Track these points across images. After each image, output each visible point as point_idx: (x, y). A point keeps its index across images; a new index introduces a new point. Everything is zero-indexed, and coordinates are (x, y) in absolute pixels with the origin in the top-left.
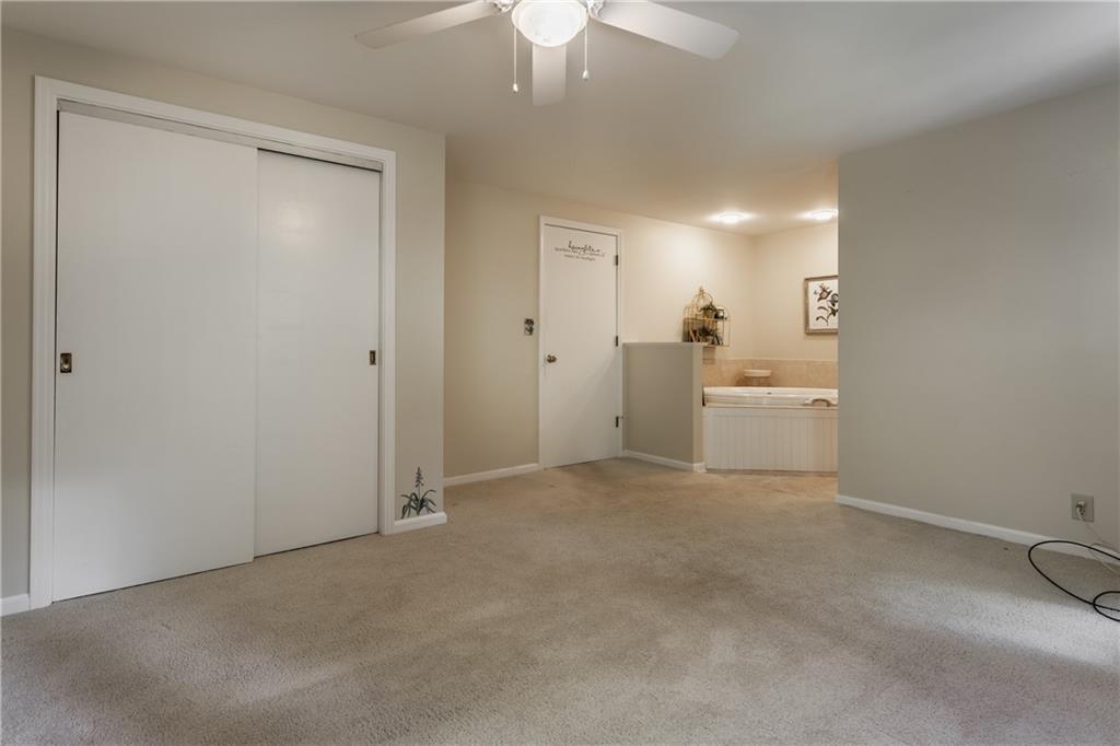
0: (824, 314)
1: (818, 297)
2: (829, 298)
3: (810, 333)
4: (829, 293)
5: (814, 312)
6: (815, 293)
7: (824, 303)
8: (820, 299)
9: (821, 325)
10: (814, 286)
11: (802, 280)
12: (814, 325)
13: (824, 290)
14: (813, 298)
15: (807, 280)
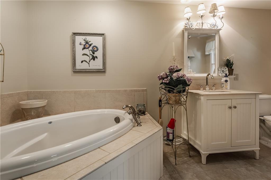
0: (87, 58)
1: (82, 47)
2: (91, 48)
3: (76, 72)
4: (90, 45)
5: (79, 57)
6: (80, 44)
7: (86, 51)
8: (84, 48)
9: (85, 66)
10: (79, 39)
11: (71, 34)
12: (79, 66)
13: (87, 43)
14: (79, 48)
15: (75, 34)
